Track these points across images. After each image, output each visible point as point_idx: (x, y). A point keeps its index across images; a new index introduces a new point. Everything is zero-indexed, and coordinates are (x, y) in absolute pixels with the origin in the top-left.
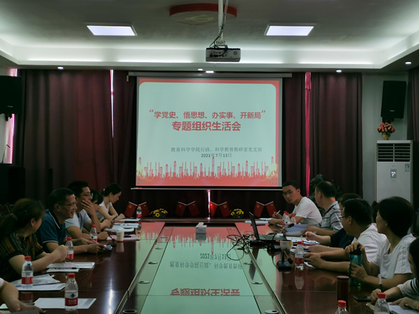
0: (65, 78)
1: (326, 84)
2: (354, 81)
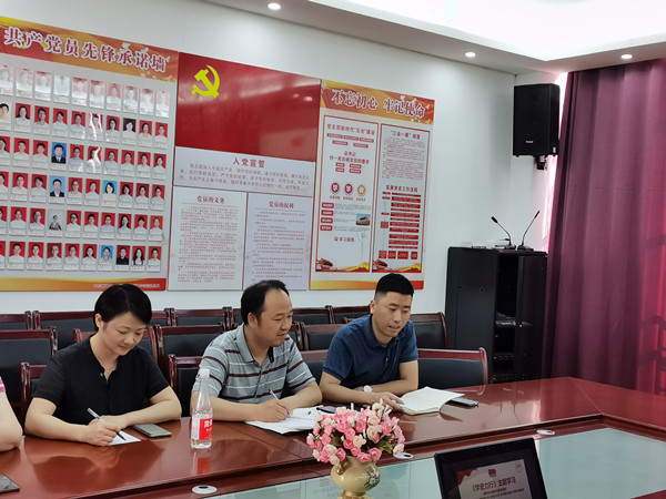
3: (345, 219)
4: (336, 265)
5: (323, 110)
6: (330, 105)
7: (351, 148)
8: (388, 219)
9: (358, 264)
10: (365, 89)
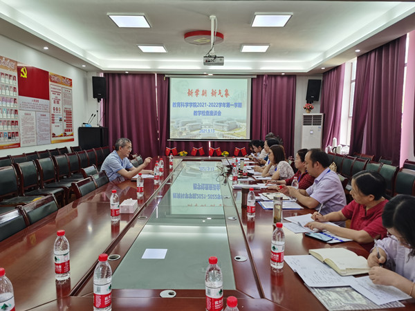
0: (130, 78)
1: (276, 82)
2: (292, 80)
3: (57, 119)
4: (56, 135)
5: (50, 83)
6: (51, 81)
7: (56, 95)
8: (65, 119)
9: (60, 134)
10: (58, 76)
